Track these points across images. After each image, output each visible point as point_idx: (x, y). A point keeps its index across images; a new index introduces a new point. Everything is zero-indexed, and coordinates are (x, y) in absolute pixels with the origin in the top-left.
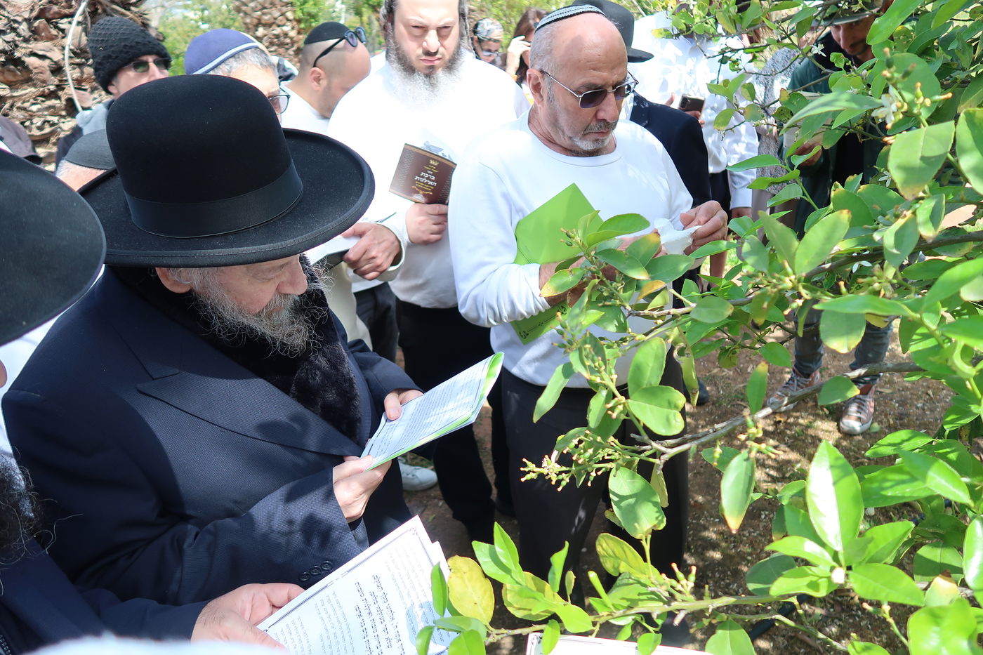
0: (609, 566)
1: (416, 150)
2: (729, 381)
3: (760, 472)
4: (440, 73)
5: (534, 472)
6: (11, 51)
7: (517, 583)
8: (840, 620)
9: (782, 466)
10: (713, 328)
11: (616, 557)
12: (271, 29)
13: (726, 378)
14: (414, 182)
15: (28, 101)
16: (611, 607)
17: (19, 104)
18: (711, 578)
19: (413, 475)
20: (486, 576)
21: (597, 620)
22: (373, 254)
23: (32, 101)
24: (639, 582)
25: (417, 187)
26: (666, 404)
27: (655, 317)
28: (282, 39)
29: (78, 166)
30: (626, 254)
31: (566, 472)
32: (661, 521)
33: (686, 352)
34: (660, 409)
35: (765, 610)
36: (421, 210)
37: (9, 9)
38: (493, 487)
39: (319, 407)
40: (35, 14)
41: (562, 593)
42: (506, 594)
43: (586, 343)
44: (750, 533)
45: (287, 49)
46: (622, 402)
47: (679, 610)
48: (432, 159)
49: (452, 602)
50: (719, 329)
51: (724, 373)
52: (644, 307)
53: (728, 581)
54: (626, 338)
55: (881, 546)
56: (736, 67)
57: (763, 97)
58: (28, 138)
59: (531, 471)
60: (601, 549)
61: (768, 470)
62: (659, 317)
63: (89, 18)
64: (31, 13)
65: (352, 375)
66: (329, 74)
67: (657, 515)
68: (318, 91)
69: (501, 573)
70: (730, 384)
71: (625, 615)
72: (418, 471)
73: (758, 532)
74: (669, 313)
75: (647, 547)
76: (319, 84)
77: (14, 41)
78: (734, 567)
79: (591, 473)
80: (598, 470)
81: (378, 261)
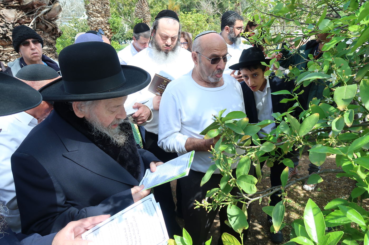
4: (170, 53)
5: (199, 205)
6: (5, 34)
14: (157, 88)
15: (10, 52)
17: (6, 53)
22: (143, 115)
23: (11, 52)
25: (158, 90)
26: (250, 182)
27: (246, 149)
30: (236, 125)
31: (211, 206)
32: (247, 226)
33: (257, 162)
34: (248, 183)
36: (159, 98)
37: (6, 19)
40: (15, 21)
46: (234, 180)
48: (165, 80)
52: (242, 145)
54: (235, 156)
59: (198, 205)
60: (224, 239)
63: (35, 24)
64: (14, 21)
67: (246, 223)
74: (252, 148)
77: (6, 31)
78: (266, 241)
79: (220, 206)
80: (223, 205)
81: (144, 118)
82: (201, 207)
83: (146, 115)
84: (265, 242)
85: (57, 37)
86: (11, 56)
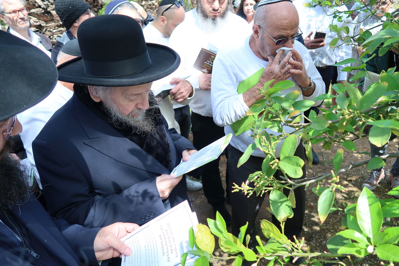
0: (265, 233)
1: (206, 51)
2: (329, 155)
3: (339, 195)
4: (218, 19)
5: (237, 189)
6: (46, 8)
7: (225, 238)
8: (371, 261)
9: (349, 193)
10: (321, 132)
11: (269, 230)
12: (148, 2)
13: (328, 153)
14: (204, 64)
15: (52, 28)
16: (265, 251)
17: (49, 29)
18: (314, 238)
19: (193, 184)
20: (212, 234)
21: (259, 256)
22: (182, 91)
23: (53, 28)
24: (278, 242)
25: (205, 66)
26: (296, 164)
27: (295, 126)
28: (152, 6)
29: (66, 54)
30: (284, 99)
31: (251, 190)
32: (291, 214)
34: (293, 166)
35: (334, 259)
36: (205, 76)
38: (225, 192)
39: (154, 154)
41: (244, 243)
42: (221, 242)
43: (263, 135)
44: (333, 220)
45: (154, 10)
46: (277, 162)
47: (296, 256)
48: (212, 55)
49: (197, 243)
50: (324, 133)
51: (327, 152)
52: (291, 122)
53: (322, 240)
54: (282, 135)
55: (391, 237)
56: (340, 20)
57: (353, 33)
58: (51, 43)
59: (236, 188)
60: (263, 226)
61: (343, 194)
62: (297, 127)
65: (169, 143)
66: (168, 19)
67: (290, 211)
68: (163, 25)
69: (218, 233)
70: (329, 156)
71: (271, 256)
72: (195, 183)
73: (336, 220)
74: (301, 125)
75: (283, 227)
76: (164, 23)
77: (47, 4)
78: (325, 234)
79: (262, 191)
80: (266, 190)
81: (184, 94)
82: (241, 190)
83: (186, 91)
84: (323, 235)
85: (99, 9)
86: (53, 32)
